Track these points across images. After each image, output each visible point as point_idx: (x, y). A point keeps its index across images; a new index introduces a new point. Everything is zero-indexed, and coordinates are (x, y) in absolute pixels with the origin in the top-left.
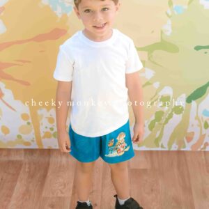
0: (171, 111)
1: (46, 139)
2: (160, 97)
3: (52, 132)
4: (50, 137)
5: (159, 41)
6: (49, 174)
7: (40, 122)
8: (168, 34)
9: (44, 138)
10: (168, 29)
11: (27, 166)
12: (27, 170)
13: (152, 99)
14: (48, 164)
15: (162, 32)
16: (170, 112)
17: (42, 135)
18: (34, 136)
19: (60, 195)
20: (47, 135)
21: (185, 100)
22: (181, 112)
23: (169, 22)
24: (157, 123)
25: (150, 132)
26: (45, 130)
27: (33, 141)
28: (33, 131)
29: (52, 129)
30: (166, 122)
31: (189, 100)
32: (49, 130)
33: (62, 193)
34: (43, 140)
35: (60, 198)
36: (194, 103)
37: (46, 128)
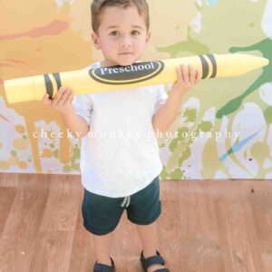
0: (197, 127)
1: (45, 158)
3: (53, 150)
4: (50, 157)
5: (185, 39)
6: (48, 204)
8: (197, 31)
9: (43, 157)
10: (197, 24)
11: (22, 194)
12: (22, 199)
14: (48, 192)
15: (189, 28)
16: (195, 129)
17: (41, 152)
18: (31, 154)
19: (61, 228)
20: (47, 153)
21: (214, 115)
22: (209, 130)
23: (199, 15)
24: (179, 142)
25: (170, 153)
26: (45, 147)
27: (29, 160)
28: (30, 147)
29: (52, 146)
31: (219, 115)
32: (48, 147)
33: (64, 226)
34: (42, 160)
35: (61, 232)
36: (225, 119)
37: (46, 144)
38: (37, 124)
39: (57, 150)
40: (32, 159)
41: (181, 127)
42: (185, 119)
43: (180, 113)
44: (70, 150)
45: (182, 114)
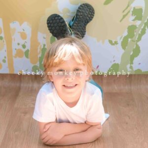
0: (143, 25)
2: (132, 10)
3: (24, 50)
7: (13, 37)
9: (15, 57)
13: (124, 11)
16: (142, 27)
17: (14, 52)
18: (6, 54)
20: (19, 54)
24: (130, 40)
25: (123, 51)
26: (17, 47)
28: (5, 48)
29: (24, 46)
30: (139, 39)
32: (20, 47)
37: (19, 44)
38: (12, 25)
39: (28, 51)
40: (6, 60)
41: (130, 25)
42: (133, 18)
43: (129, 12)
44: (39, 50)
45: (131, 13)
